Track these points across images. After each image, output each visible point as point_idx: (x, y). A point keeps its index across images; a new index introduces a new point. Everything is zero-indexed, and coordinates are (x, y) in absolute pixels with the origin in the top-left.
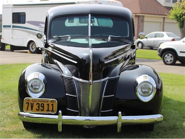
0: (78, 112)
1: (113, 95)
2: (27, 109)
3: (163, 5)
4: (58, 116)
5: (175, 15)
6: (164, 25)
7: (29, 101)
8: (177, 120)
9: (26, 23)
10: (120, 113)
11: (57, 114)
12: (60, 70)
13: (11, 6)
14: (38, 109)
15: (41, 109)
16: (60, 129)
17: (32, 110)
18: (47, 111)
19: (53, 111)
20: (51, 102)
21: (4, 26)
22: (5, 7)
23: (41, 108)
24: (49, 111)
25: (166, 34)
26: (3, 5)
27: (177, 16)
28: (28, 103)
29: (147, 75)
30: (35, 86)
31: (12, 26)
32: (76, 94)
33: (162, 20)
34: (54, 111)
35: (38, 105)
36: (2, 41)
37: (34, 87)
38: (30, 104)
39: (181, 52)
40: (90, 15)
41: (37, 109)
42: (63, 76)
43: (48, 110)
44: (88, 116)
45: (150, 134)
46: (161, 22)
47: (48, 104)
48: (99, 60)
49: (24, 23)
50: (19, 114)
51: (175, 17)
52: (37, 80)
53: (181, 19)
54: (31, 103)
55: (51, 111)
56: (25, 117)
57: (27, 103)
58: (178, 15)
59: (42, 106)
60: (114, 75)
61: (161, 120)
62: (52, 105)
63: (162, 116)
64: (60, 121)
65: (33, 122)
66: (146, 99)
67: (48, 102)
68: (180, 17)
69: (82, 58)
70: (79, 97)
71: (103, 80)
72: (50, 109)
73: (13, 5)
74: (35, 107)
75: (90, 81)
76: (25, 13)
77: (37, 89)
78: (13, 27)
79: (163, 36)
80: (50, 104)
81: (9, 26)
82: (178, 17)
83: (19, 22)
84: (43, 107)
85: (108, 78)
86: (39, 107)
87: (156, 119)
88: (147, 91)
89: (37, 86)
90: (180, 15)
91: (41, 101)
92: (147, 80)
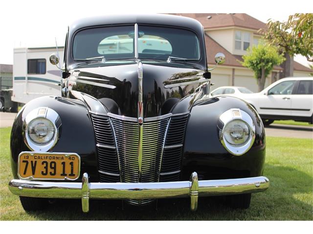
0: (119, 176)
1: (182, 145)
2: (25, 173)
3: (232, 53)
4: (81, 183)
5: (250, 62)
6: (233, 79)
7: (28, 157)
8: (284, 191)
9: (47, 73)
10: (195, 174)
11: (80, 180)
12: (86, 105)
13: (25, 51)
14: (45, 173)
15: (51, 173)
16: (86, 208)
17: (33, 174)
18: (62, 175)
19: (72, 175)
20: (70, 158)
21: (16, 78)
22: (17, 52)
23: (50, 170)
24: (66, 175)
25: (238, 89)
26: (14, 50)
27: (252, 63)
28: (27, 162)
29: (239, 109)
30: (39, 130)
31: (26, 78)
32: (114, 145)
33: (231, 73)
34: (74, 175)
35: (45, 164)
36: (13, 99)
37: (38, 134)
38: (30, 164)
39: (261, 108)
40: (136, 25)
41: (42, 172)
42: (91, 114)
43: (64, 174)
44: (137, 182)
45: (245, 213)
46: (229, 75)
47: (64, 163)
48: (155, 83)
49: (44, 73)
50: (10, 184)
51: (251, 64)
52: (44, 121)
53: (259, 66)
54: (32, 162)
55: (70, 175)
56: (20, 188)
57: (24, 161)
58: (255, 62)
59: (53, 166)
60: (182, 110)
61: (265, 187)
62: (71, 164)
63: (268, 180)
64: (86, 192)
65: (39, 197)
66: (239, 150)
67: (62, 158)
68: (257, 64)
69: (125, 80)
70: (121, 149)
71: (161, 117)
72: (68, 171)
73: (29, 49)
74: (40, 168)
75: (139, 118)
76: (45, 59)
77: (44, 136)
78: (29, 79)
79: (233, 92)
80: (68, 162)
81: (24, 78)
82: (254, 64)
83: (37, 72)
84: (55, 168)
85: (170, 114)
86: (46, 168)
87: (258, 185)
88: (240, 135)
89: (43, 130)
90: (257, 62)
91: (50, 158)
92: (240, 117)
